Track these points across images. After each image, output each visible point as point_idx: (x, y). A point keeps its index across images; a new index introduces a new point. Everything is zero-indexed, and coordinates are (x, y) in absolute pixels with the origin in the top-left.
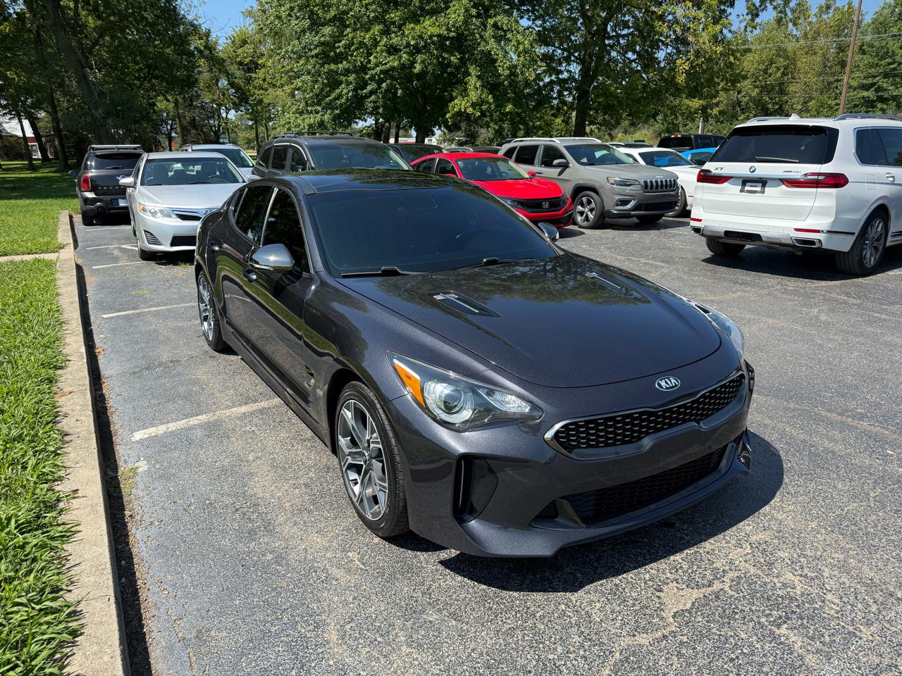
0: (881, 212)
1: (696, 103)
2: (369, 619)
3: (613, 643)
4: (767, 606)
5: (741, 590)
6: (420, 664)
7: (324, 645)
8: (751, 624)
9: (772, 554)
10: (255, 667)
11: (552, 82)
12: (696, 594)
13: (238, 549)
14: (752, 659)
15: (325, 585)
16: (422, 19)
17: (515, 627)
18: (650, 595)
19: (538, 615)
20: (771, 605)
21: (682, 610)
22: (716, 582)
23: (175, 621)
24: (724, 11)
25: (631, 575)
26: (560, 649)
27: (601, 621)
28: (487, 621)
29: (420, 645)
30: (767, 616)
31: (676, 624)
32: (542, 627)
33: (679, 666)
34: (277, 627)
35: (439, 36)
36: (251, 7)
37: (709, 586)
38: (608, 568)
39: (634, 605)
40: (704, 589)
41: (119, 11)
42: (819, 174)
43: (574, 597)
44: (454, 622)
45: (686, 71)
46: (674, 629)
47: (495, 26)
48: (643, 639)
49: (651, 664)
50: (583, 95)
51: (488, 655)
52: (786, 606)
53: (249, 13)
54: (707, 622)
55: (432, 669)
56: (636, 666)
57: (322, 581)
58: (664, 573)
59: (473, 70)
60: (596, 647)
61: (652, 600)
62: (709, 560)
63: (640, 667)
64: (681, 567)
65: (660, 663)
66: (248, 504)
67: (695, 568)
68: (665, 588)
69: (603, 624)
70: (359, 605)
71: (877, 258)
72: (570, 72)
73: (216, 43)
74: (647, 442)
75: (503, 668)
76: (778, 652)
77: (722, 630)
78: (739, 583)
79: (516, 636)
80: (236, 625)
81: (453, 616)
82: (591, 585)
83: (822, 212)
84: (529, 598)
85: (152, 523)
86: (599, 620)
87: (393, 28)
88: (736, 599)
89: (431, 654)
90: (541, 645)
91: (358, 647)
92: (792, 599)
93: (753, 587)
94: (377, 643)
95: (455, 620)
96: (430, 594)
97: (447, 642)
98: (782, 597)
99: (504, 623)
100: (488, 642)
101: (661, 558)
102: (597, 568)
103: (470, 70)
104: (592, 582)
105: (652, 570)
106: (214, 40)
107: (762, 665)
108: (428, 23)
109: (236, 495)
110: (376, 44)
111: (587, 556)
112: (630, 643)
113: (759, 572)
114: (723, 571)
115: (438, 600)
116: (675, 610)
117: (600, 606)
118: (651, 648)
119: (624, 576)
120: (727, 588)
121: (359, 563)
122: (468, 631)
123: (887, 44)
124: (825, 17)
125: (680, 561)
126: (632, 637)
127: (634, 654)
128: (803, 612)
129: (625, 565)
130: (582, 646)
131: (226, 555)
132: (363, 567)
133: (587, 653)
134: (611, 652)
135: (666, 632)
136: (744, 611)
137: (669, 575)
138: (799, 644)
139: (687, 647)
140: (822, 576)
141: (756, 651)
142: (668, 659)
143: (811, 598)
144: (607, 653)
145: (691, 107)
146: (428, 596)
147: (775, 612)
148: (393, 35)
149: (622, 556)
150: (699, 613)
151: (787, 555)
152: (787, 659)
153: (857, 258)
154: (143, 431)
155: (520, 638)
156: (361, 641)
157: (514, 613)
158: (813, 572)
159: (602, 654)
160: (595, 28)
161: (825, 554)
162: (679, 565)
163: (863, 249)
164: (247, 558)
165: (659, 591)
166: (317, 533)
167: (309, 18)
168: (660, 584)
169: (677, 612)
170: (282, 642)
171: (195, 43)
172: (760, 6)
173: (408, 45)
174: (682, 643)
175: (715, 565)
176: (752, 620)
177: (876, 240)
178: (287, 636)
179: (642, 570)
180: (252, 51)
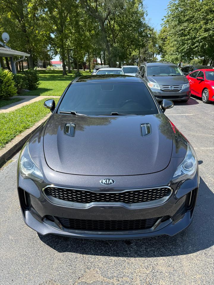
73: (155, 32)
165: (88, 269)
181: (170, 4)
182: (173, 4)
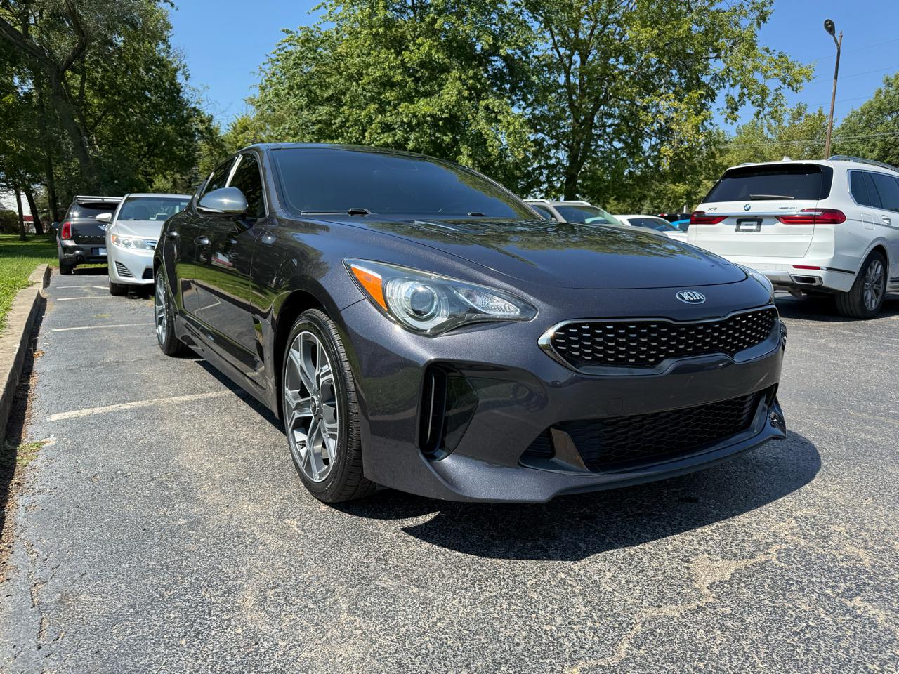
0: (878, 254)
1: (681, 188)
2: (301, 585)
3: (631, 613)
4: (830, 578)
5: (793, 562)
6: (364, 633)
7: (234, 611)
8: (814, 596)
9: (824, 528)
10: (130, 634)
11: (540, 167)
12: (734, 565)
13: (144, 514)
14: (823, 633)
15: (249, 550)
16: (416, 99)
17: (498, 596)
18: (675, 565)
19: (529, 583)
20: (835, 577)
21: (720, 581)
22: (758, 553)
23: (35, 585)
24: (705, 105)
25: (649, 546)
26: (559, 620)
27: (614, 590)
28: (461, 589)
29: (366, 613)
30: (832, 587)
31: (714, 595)
32: (535, 596)
33: (724, 640)
34: (172, 592)
35: (432, 116)
36: (254, 96)
37: (751, 557)
38: (619, 539)
39: (655, 575)
40: (745, 561)
41: (125, 92)
42: (816, 210)
43: (576, 566)
44: (416, 590)
45: (671, 157)
46: (711, 600)
47: (487, 108)
48: (670, 610)
49: (685, 637)
50: (571, 179)
51: (461, 625)
52: (855, 578)
53: (252, 101)
54: (755, 593)
55: (380, 640)
56: (665, 639)
57: (246, 546)
58: (690, 543)
59: (465, 149)
60: (609, 619)
61: (679, 571)
62: (747, 533)
63: (672, 641)
64: (712, 539)
65: (698, 637)
66: (169, 474)
67: (730, 540)
68: (694, 559)
69: (617, 594)
70: (290, 570)
71: (878, 301)
72: (559, 159)
73: (217, 129)
74: (668, 365)
75: (480, 640)
76: (856, 625)
77: (776, 601)
78: (788, 555)
79: (498, 604)
80: (118, 589)
81: (416, 582)
82: (597, 555)
83: (820, 249)
84: (518, 566)
85: (41, 491)
86: (610, 589)
87: (389, 108)
88: (789, 570)
89: (381, 623)
90: (534, 616)
91: (280, 614)
92: (860, 571)
93: (807, 558)
94: (307, 610)
95: (418, 587)
96: (386, 561)
97: (404, 610)
98: (847, 569)
99: (484, 591)
100: (461, 611)
101: (685, 530)
102: (604, 538)
103: (462, 150)
104: (599, 551)
105: (674, 541)
106: (216, 126)
107: (839, 639)
108: (421, 102)
109: (157, 468)
110: (371, 121)
111: (591, 527)
112: (655, 614)
113: (811, 545)
114: (766, 543)
115: (397, 566)
116: (710, 581)
117: (611, 575)
118: (684, 620)
119: (640, 546)
120: (774, 559)
121: (297, 529)
122: (434, 598)
123: (857, 147)
124: (797, 123)
125: (710, 533)
126: (656, 608)
127: (661, 626)
128: (878, 584)
129: (640, 536)
130: (589, 616)
131: (125, 519)
132: (303, 533)
133: (597, 624)
134: (629, 624)
135: (702, 603)
136: (801, 582)
137: (697, 547)
138: (883, 617)
139: (732, 620)
140: (893, 549)
141: (827, 624)
142: (709, 632)
143: (885, 570)
144: (624, 624)
145: (677, 192)
146: (384, 562)
147: (842, 584)
148: (388, 114)
149: (635, 527)
150: (743, 585)
151: (842, 529)
152: (871, 634)
153: (858, 299)
154: (63, 414)
155: (504, 607)
156: (285, 608)
157: (497, 581)
158: (881, 546)
159: (617, 625)
160: (583, 118)
161: (890, 528)
162: (709, 537)
163: (863, 291)
164: (154, 523)
165: (687, 562)
166: (249, 501)
167: (307, 96)
168: (687, 555)
169: (714, 583)
170: (176, 607)
171: (196, 125)
172: (739, 101)
173: (403, 123)
174: (724, 615)
175: (754, 538)
176: (814, 592)
177: (876, 283)
178: (185, 601)
179: (663, 541)
180: (253, 136)
181: (280, 50)
182: (286, 52)
